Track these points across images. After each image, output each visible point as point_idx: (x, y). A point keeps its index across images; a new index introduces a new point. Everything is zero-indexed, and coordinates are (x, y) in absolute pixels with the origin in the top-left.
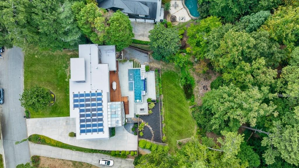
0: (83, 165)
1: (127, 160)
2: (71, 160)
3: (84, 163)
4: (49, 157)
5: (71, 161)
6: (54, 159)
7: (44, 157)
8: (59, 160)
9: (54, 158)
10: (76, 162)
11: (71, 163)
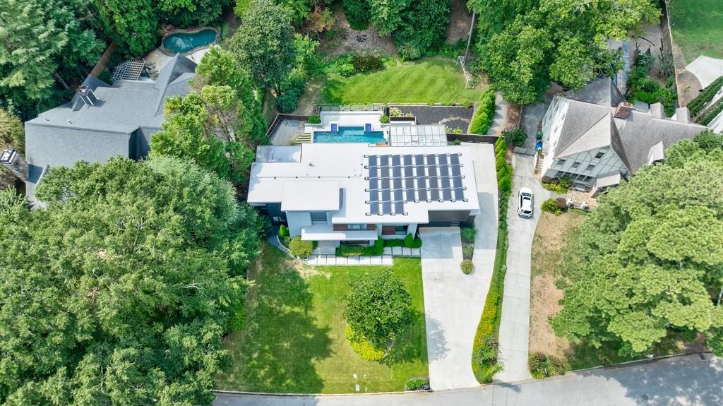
0: (539, 254)
1: (516, 167)
2: (530, 279)
3: (533, 249)
4: (528, 329)
5: (532, 278)
6: (533, 318)
7: (529, 343)
8: (532, 306)
9: (530, 317)
10: (533, 268)
11: (538, 278)
